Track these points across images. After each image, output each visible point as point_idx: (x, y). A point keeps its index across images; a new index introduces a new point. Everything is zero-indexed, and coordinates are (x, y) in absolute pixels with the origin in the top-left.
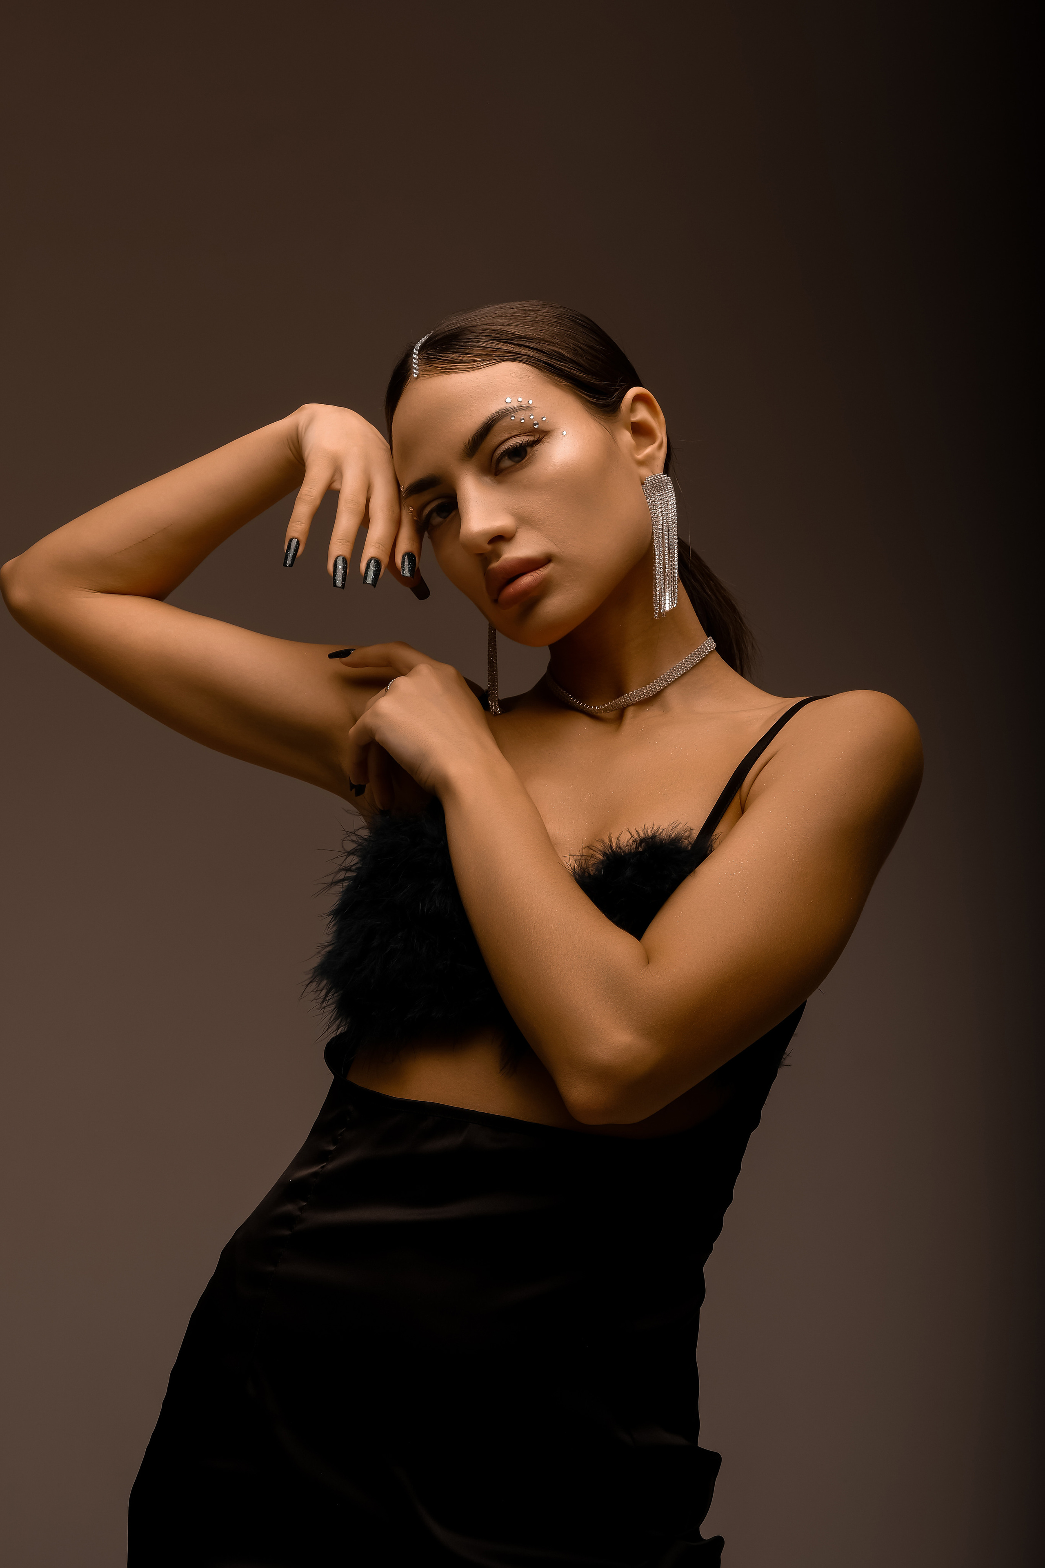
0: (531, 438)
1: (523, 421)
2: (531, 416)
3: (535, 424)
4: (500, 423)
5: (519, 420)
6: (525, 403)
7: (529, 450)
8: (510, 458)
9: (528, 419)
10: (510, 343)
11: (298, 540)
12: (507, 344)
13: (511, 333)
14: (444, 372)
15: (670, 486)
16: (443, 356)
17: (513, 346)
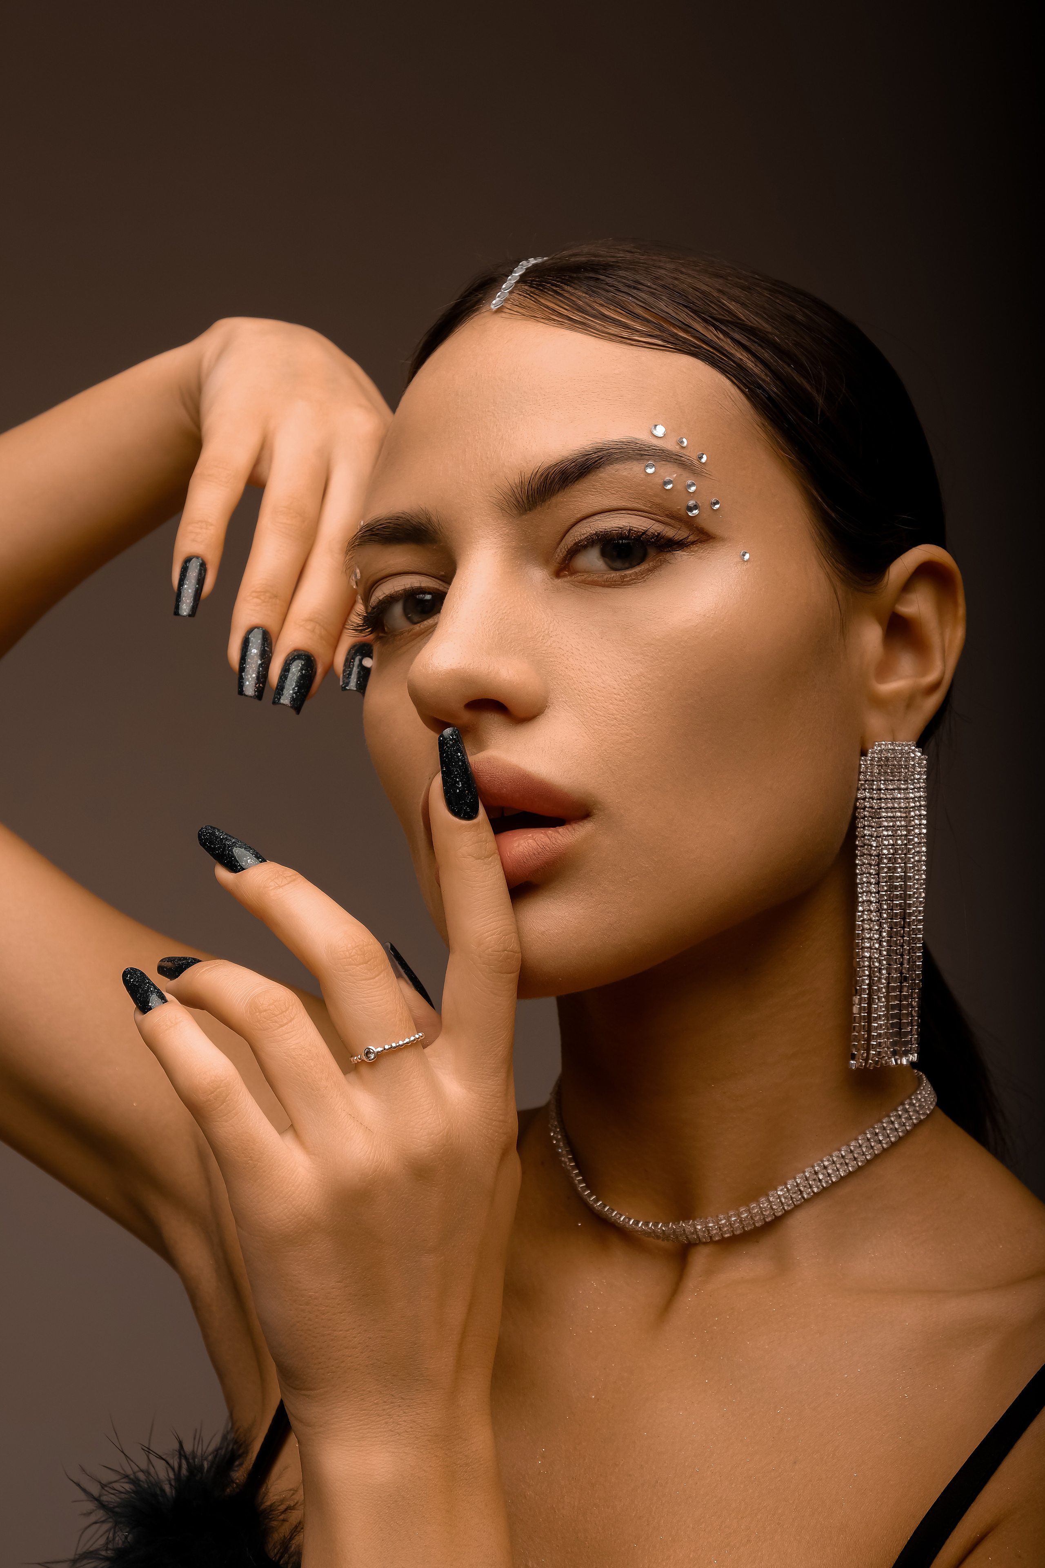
0: (669, 532)
1: (669, 487)
2: (690, 486)
3: (690, 509)
4: (617, 466)
5: (661, 481)
6: (692, 455)
7: (652, 552)
8: (604, 554)
9: (680, 487)
10: (716, 328)
11: (202, 560)
12: (711, 328)
13: (730, 312)
14: (554, 320)
15: (920, 776)
16: (568, 292)
17: (721, 336)
